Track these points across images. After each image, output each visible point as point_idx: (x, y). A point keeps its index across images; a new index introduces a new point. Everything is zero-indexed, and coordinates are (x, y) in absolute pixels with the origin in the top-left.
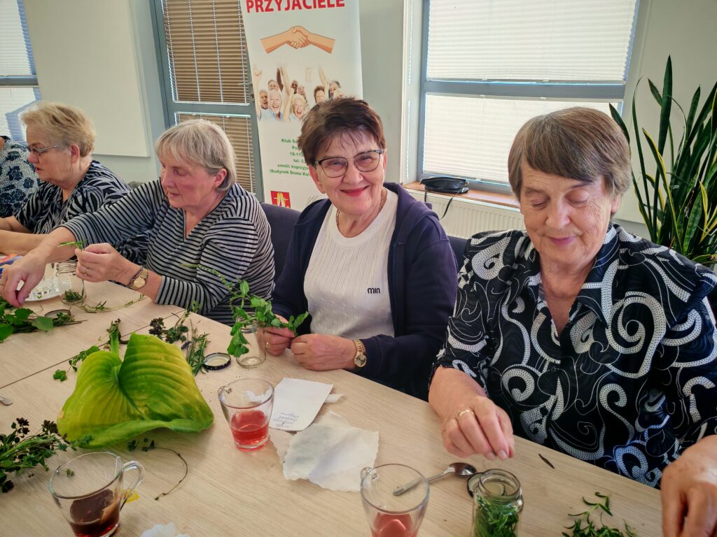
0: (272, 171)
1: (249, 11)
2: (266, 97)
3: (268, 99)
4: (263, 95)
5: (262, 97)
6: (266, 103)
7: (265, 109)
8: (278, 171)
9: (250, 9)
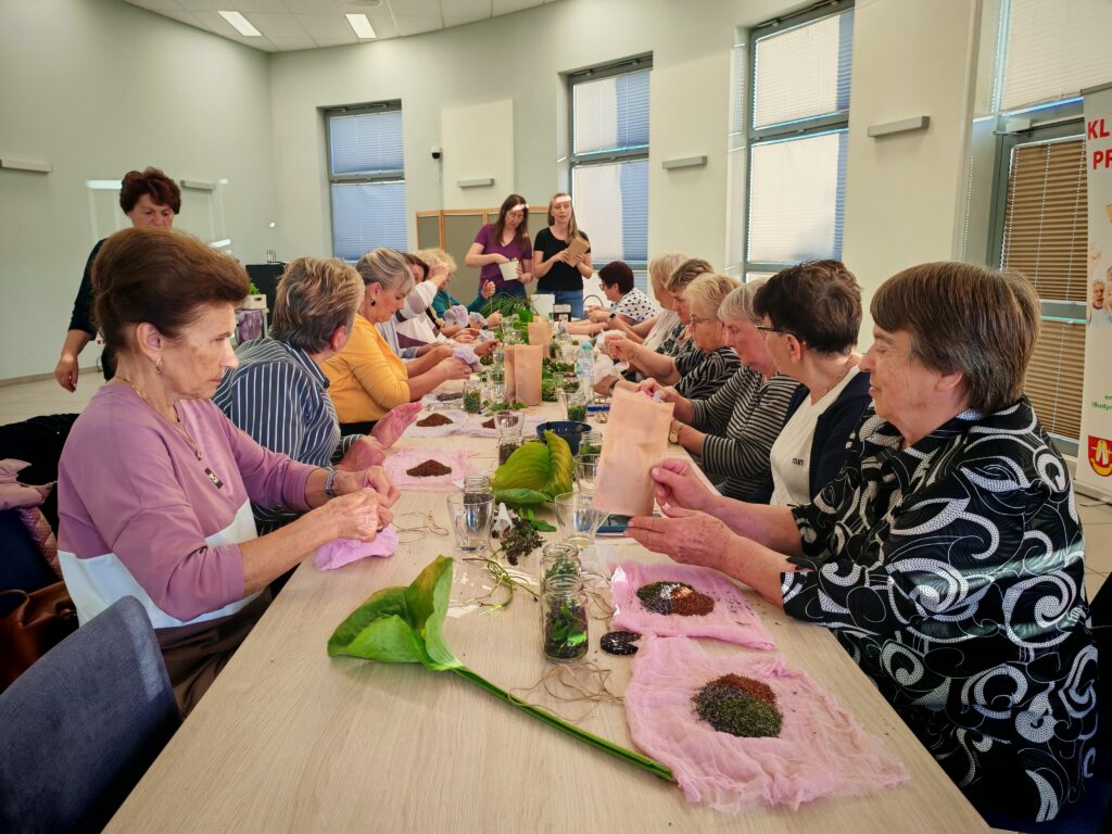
0: (1095, 404)
1: (1095, 167)
2: (1102, 291)
3: (1105, 296)
4: (1098, 287)
5: (1096, 291)
6: (1101, 300)
7: (1098, 308)
8: (1104, 406)
9: (1098, 165)
